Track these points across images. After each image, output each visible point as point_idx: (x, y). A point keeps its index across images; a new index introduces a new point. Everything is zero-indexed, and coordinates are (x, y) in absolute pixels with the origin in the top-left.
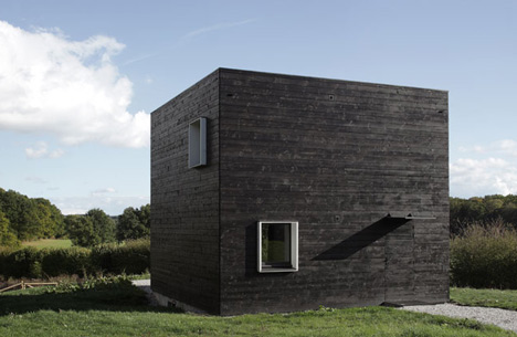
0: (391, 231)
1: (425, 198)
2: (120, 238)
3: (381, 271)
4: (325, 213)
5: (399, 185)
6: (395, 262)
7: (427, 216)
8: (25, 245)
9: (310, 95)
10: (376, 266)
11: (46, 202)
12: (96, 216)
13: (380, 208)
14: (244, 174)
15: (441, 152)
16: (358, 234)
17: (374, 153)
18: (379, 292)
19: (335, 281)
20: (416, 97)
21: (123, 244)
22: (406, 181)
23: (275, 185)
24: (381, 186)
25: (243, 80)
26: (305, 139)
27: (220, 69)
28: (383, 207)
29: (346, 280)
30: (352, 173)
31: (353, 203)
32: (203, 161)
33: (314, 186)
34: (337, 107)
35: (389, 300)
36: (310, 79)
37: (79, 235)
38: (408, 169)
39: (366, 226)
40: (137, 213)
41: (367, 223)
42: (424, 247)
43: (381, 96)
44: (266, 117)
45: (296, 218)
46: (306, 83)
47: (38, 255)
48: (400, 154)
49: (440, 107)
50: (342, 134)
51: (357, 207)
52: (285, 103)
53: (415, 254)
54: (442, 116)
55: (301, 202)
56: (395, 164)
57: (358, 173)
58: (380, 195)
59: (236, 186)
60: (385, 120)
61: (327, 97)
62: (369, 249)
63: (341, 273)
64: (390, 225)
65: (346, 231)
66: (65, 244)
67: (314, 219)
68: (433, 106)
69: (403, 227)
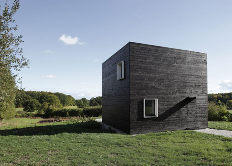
0: (189, 103)
1: (200, 91)
2: (91, 106)
3: (185, 117)
4: (167, 96)
5: (192, 86)
6: (190, 114)
7: (201, 97)
8: (65, 108)
9: (161, 53)
10: (184, 115)
11: (70, 96)
12: (84, 100)
13: (185, 94)
14: (139, 81)
15: (205, 75)
16: (178, 104)
17: (183, 75)
18: (185, 124)
19: (170, 121)
20: (197, 55)
21: (91, 107)
22: (194, 85)
23: (150, 86)
24: (185, 86)
25: (138, 47)
26: (160, 69)
27: (130, 43)
28: (186, 94)
29: (174, 120)
30: (176, 82)
31: (176, 92)
32: (123, 77)
33: (163, 86)
34: (171, 57)
35: (188, 127)
36: (161, 47)
37: (79, 105)
38: (194, 81)
39: (181, 101)
40: (95, 99)
41: (181, 100)
42: (200, 108)
43: (185, 54)
44: (146, 61)
45: (157, 97)
46: (160, 49)
47: (68, 110)
48: (192, 75)
49: (204, 59)
50: (172, 68)
51: (178, 94)
52: (153, 56)
53: (196, 111)
54: (205, 62)
55: (159, 92)
56: (190, 79)
57: (178, 82)
58: (185, 90)
59: (135, 86)
60: (186, 63)
61: (167, 54)
62: (182, 109)
63: (173, 118)
64: (189, 100)
65: (174, 103)
66: (76, 107)
67: (163, 98)
68: (202, 59)
69: (193, 101)
